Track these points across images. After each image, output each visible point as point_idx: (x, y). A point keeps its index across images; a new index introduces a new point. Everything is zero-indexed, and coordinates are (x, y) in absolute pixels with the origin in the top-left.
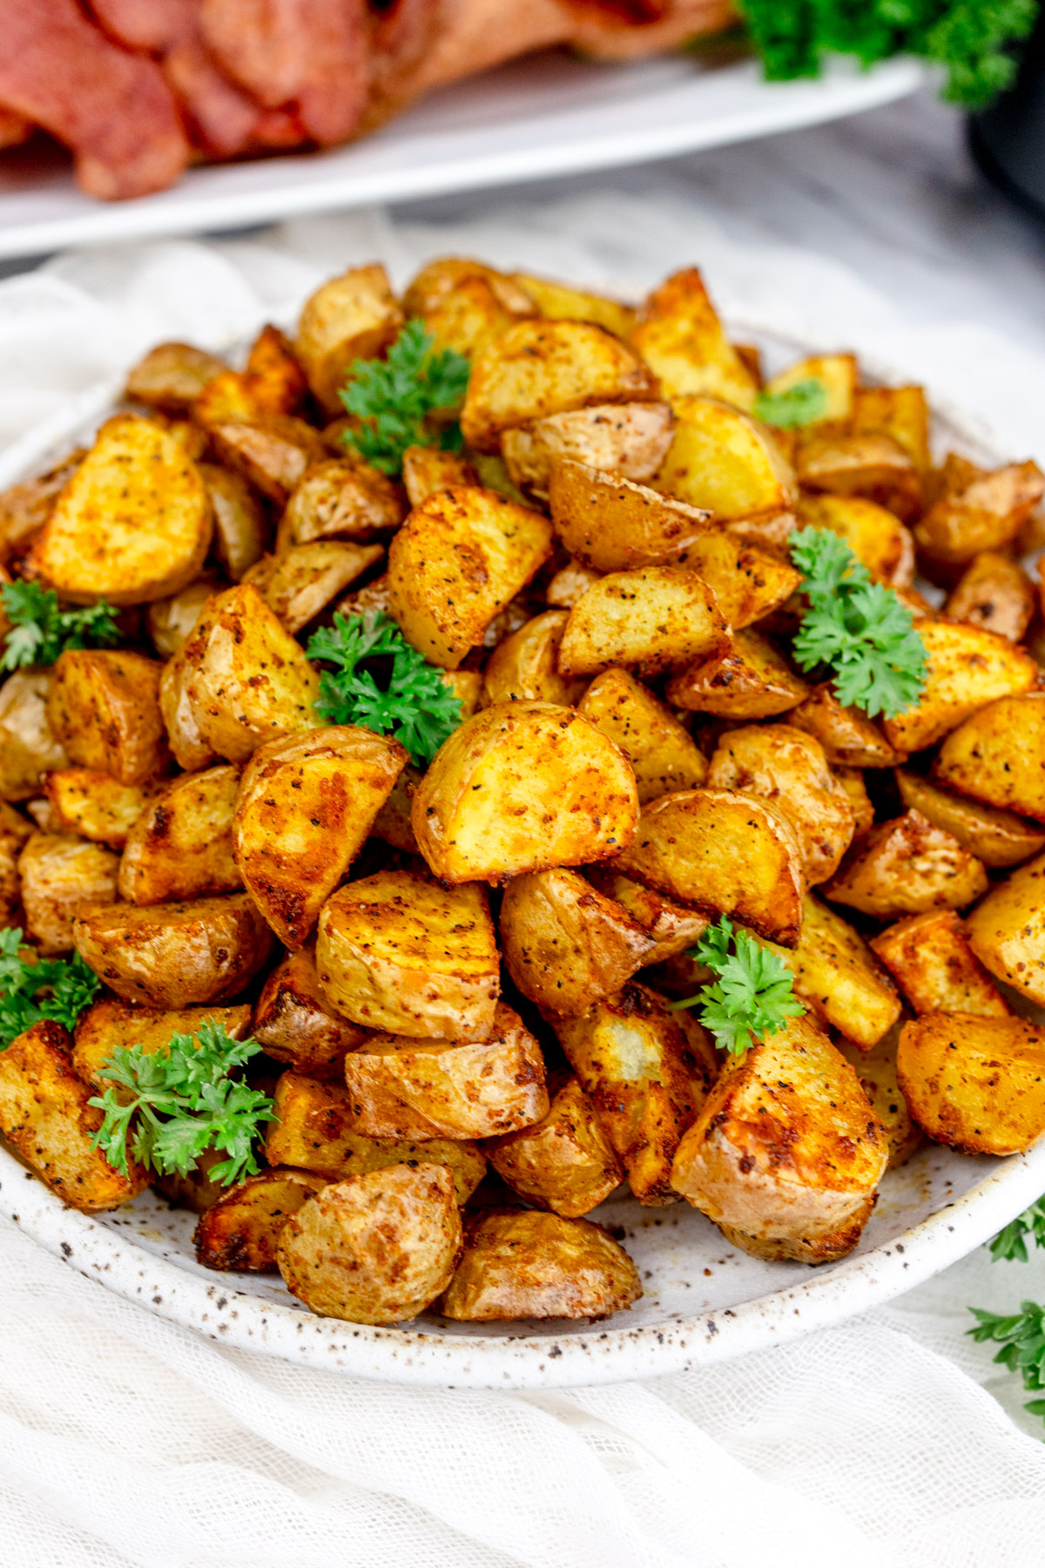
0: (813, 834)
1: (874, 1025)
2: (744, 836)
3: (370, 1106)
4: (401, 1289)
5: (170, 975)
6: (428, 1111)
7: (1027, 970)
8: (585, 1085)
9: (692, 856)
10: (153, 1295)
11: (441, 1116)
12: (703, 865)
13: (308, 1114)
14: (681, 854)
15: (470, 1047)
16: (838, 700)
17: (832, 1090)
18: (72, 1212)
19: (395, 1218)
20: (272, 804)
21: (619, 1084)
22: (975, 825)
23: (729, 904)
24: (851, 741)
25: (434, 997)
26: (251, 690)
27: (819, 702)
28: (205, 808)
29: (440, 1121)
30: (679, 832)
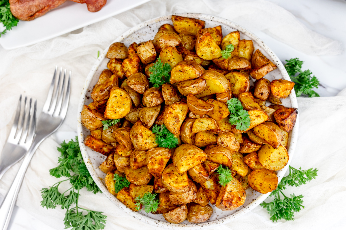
1: (244, 174)
2: (223, 157)
3: (173, 201)
6: (181, 201)
7: (266, 166)
8: (203, 188)
9: (215, 158)
11: (183, 201)
12: (217, 159)
13: (165, 201)
15: (186, 193)
17: (238, 189)
18: (134, 212)
19: (179, 216)
20: (153, 163)
21: (207, 189)
25: (180, 190)
26: (146, 144)
28: (141, 157)
30: (213, 156)
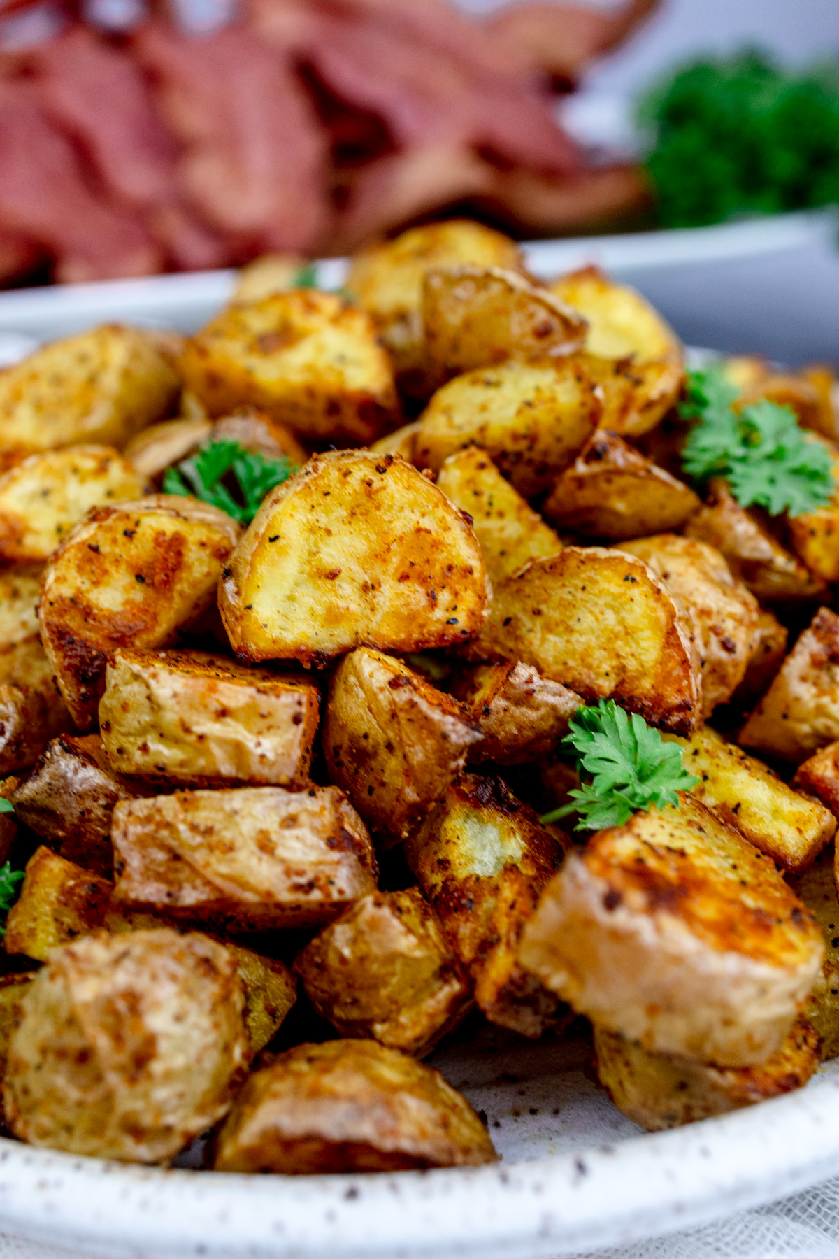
0: (710, 623)
1: (800, 831)
2: (621, 595)
3: (135, 862)
4: (146, 1096)
6: (207, 865)
8: (427, 892)
9: (561, 628)
11: (224, 869)
12: (575, 636)
13: (62, 886)
14: (548, 628)
15: (267, 790)
16: (735, 498)
17: (741, 872)
21: (467, 879)
23: (607, 685)
24: (755, 549)
25: (223, 713)
27: (716, 504)
29: (222, 876)
30: (545, 601)
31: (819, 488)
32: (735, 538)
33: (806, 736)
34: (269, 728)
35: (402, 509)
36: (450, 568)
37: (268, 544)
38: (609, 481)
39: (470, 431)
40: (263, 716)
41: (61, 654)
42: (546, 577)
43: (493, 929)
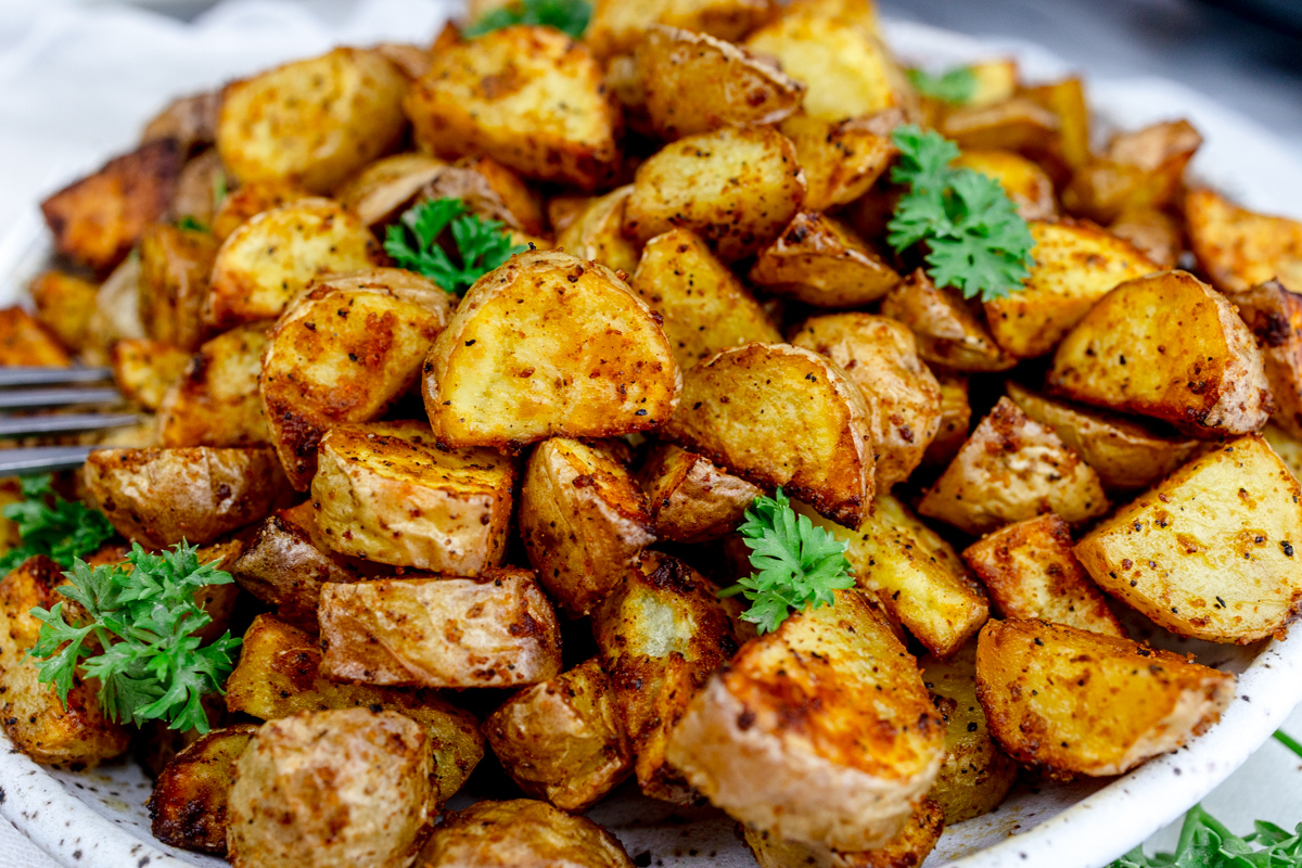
0: (891, 413)
1: (950, 623)
2: (802, 392)
3: (337, 641)
5: (162, 503)
6: (400, 650)
7: (1134, 568)
8: (605, 662)
9: (746, 417)
10: (74, 849)
11: (414, 656)
12: (758, 427)
13: (276, 654)
14: (735, 416)
15: (457, 582)
16: (931, 279)
17: (879, 675)
18: (19, 756)
19: (336, 761)
21: (640, 658)
22: (1087, 426)
23: (785, 475)
24: (948, 329)
25: (416, 514)
27: (912, 283)
28: (248, 358)
29: (412, 661)
30: (733, 390)
31: (1015, 273)
32: (929, 319)
33: (979, 515)
34: (459, 527)
35: (593, 312)
36: (640, 364)
37: (465, 348)
38: (809, 261)
39: (676, 207)
40: (453, 518)
41: (280, 427)
42: (734, 367)
43: (655, 713)
